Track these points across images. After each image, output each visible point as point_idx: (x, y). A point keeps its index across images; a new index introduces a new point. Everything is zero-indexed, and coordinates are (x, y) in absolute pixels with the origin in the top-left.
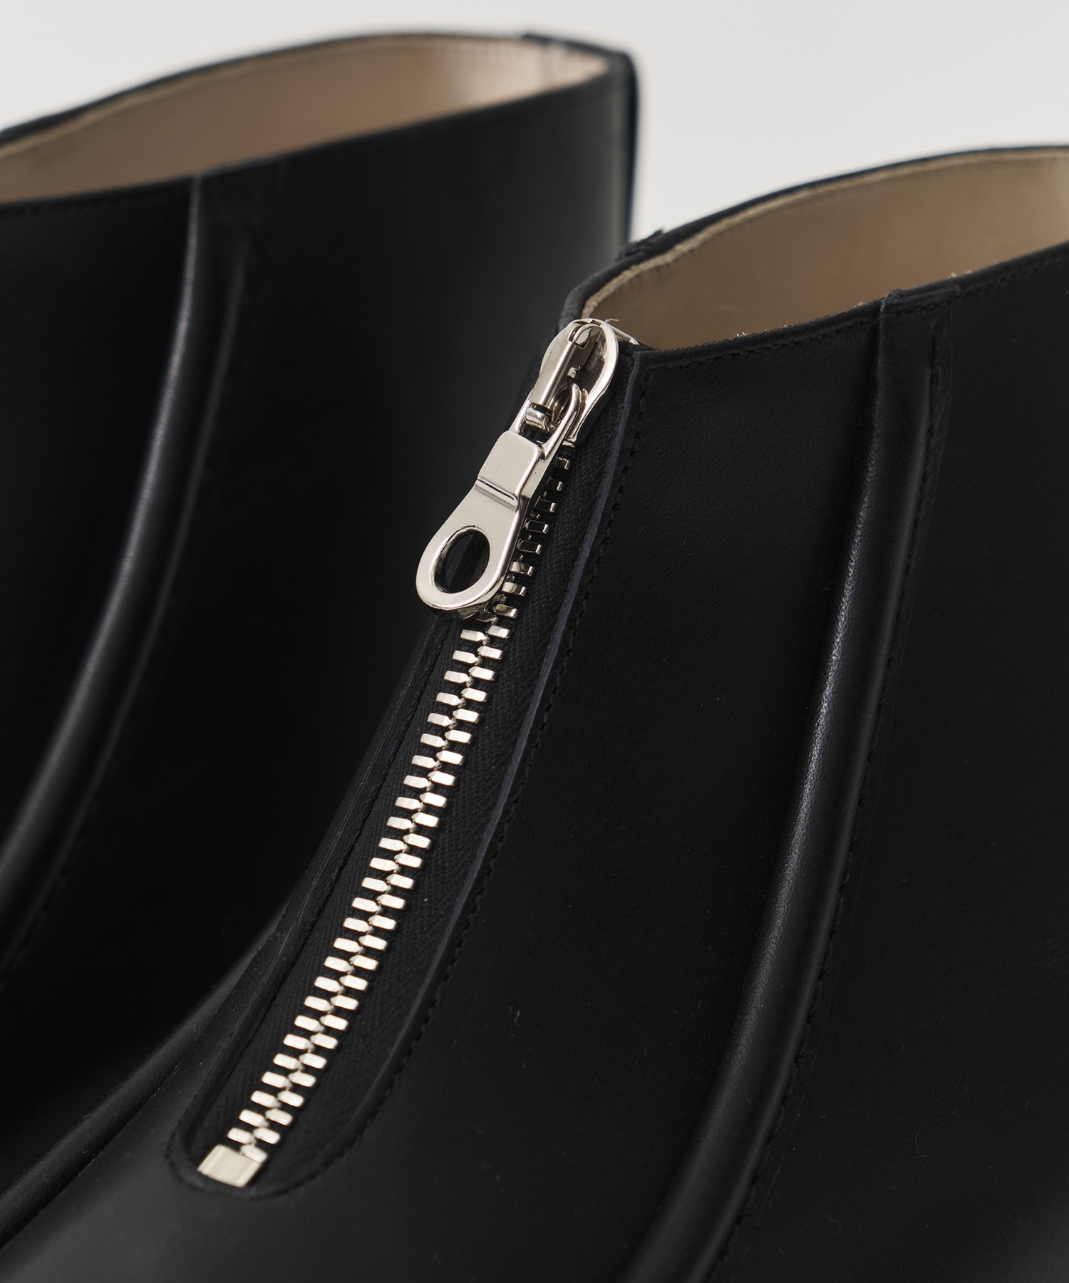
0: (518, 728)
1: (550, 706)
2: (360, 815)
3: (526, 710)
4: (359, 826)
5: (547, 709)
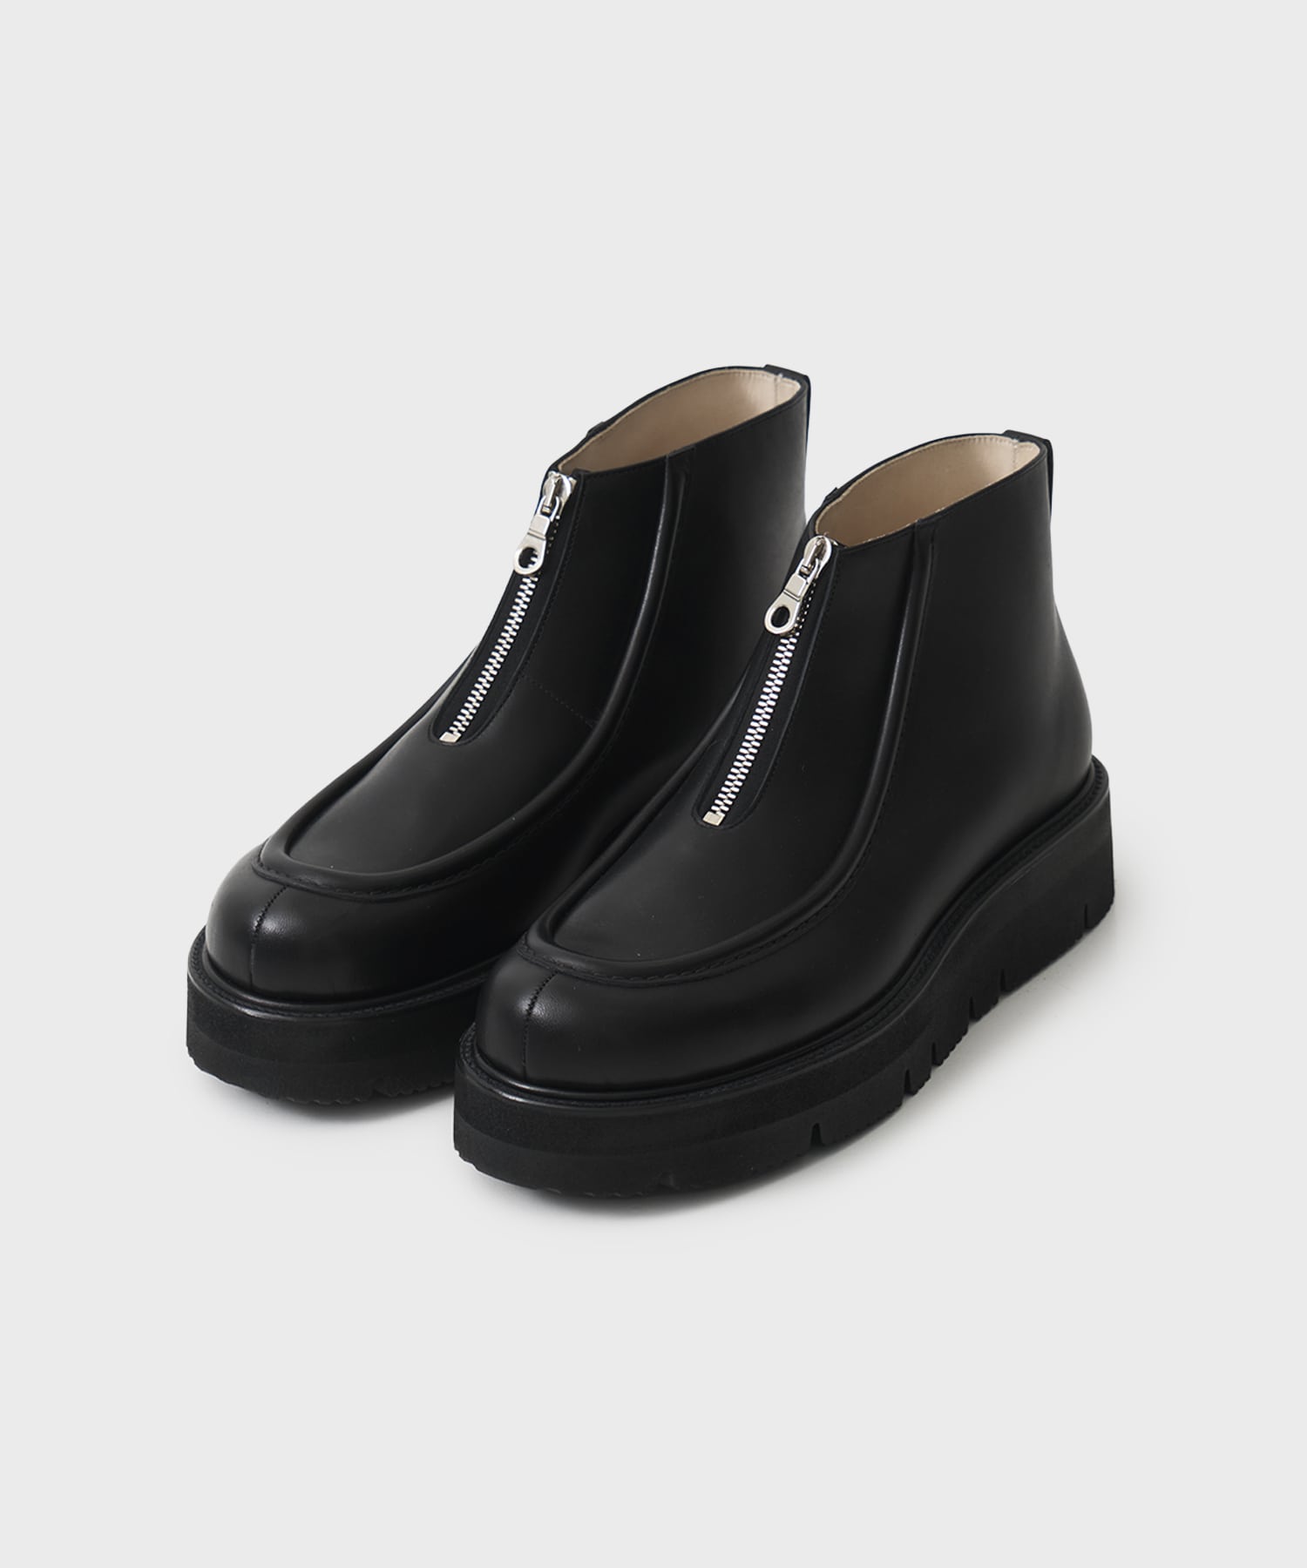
3: (803, 666)
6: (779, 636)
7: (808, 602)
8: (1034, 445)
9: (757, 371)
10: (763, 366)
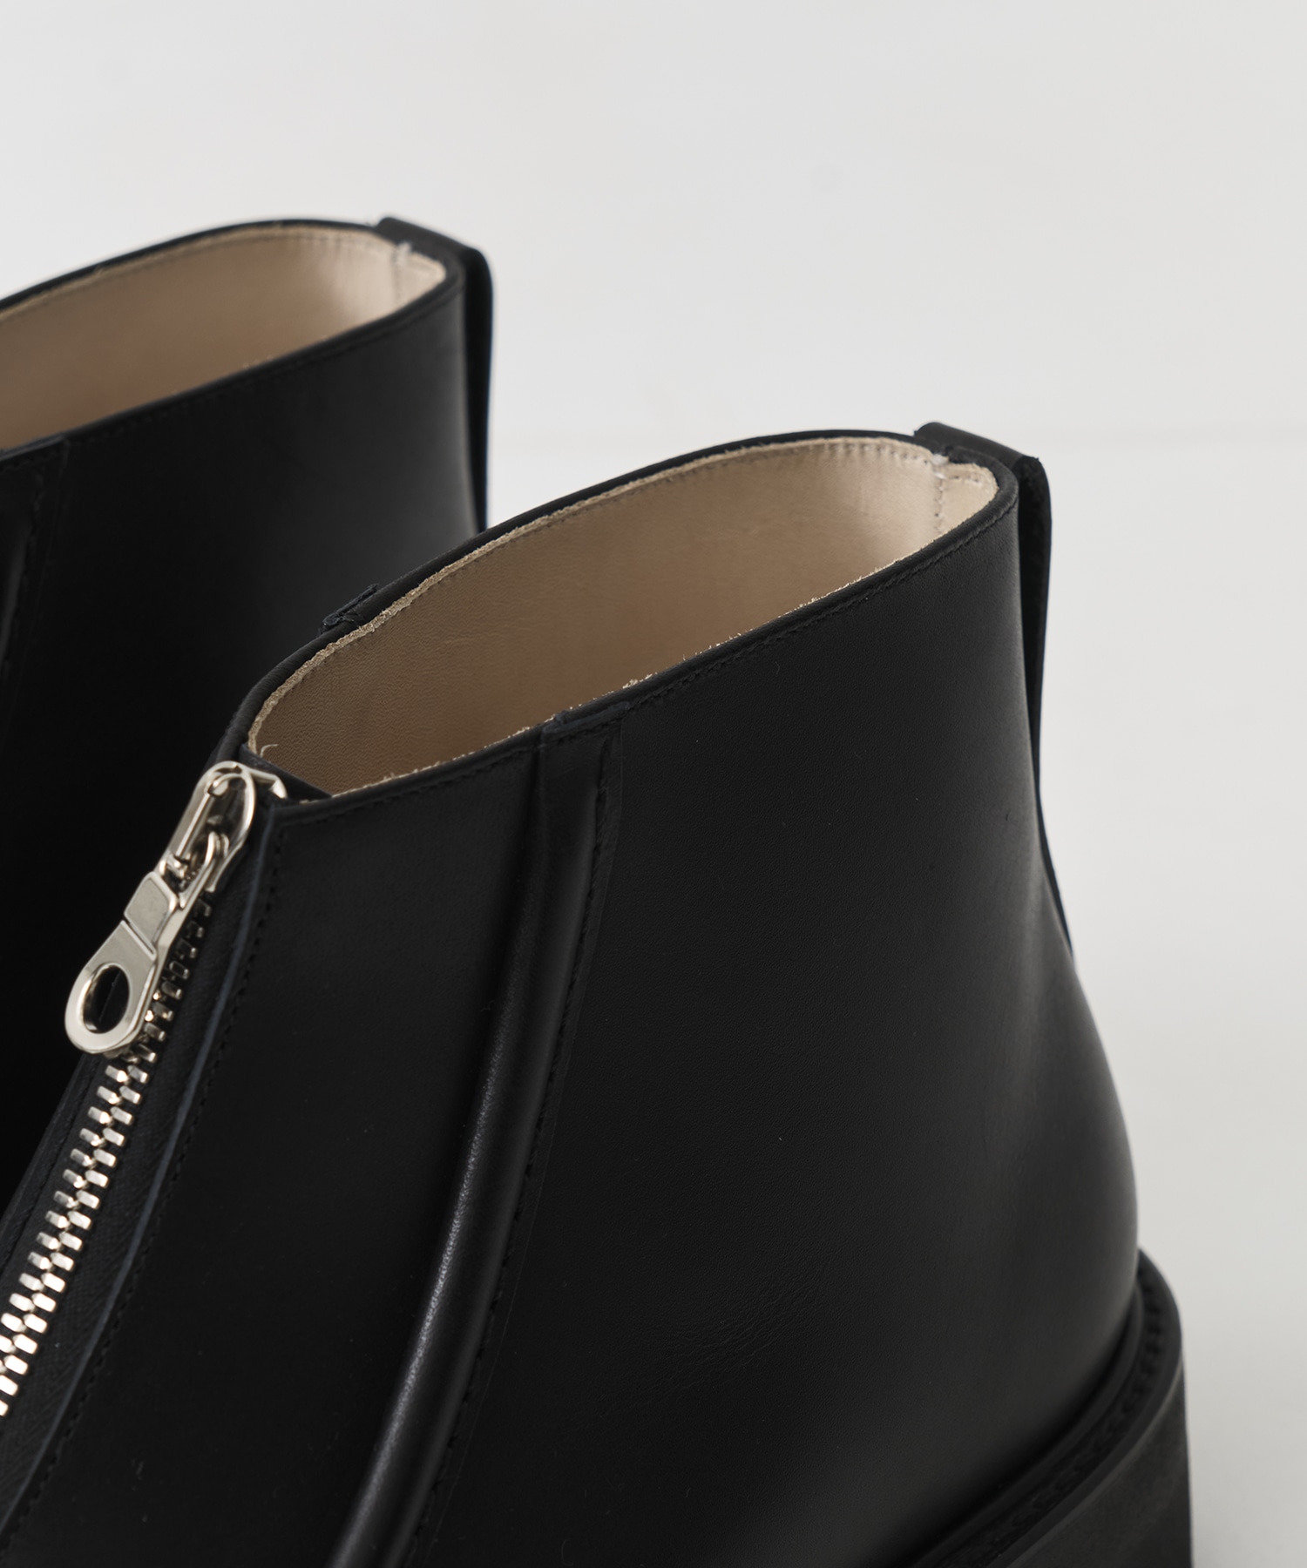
0: (153, 1175)
1: (183, 1156)
2: (11, 1238)
3: (160, 1158)
4: (9, 1248)
5: (181, 1159)
6: (100, 1060)
7: (188, 962)
8: (986, 475)
9: (356, 235)
10: (373, 218)
